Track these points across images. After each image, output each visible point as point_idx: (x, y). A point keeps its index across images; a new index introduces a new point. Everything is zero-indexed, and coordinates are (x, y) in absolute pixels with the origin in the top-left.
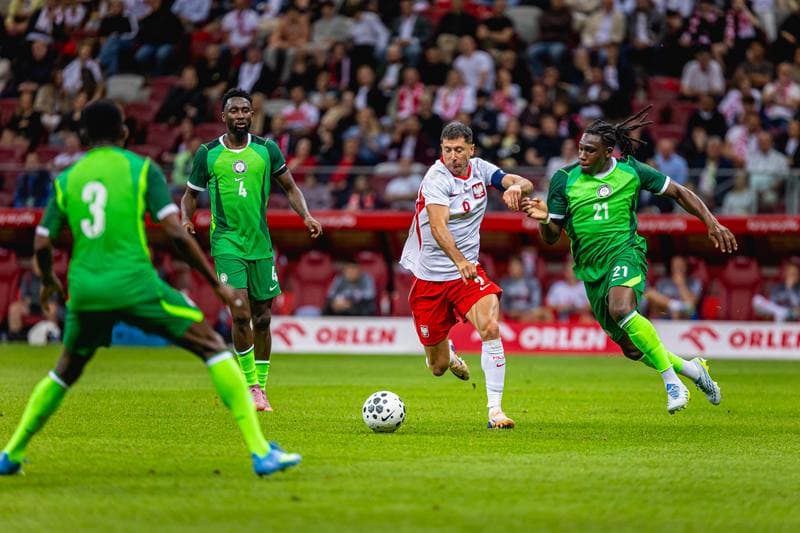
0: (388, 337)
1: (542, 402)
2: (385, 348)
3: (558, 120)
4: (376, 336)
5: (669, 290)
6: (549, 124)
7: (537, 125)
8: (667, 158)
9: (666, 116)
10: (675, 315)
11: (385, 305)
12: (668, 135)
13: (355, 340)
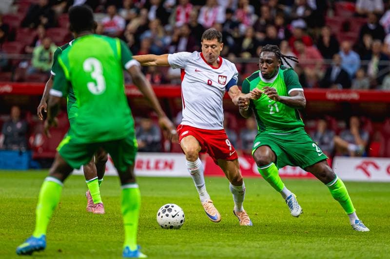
0: (169, 165)
1: (267, 208)
2: (167, 173)
4: (161, 165)
5: (348, 138)
6: (271, 31)
7: (264, 31)
8: (347, 53)
9: (346, 27)
10: (352, 154)
11: (167, 145)
12: (349, 39)
13: (148, 168)
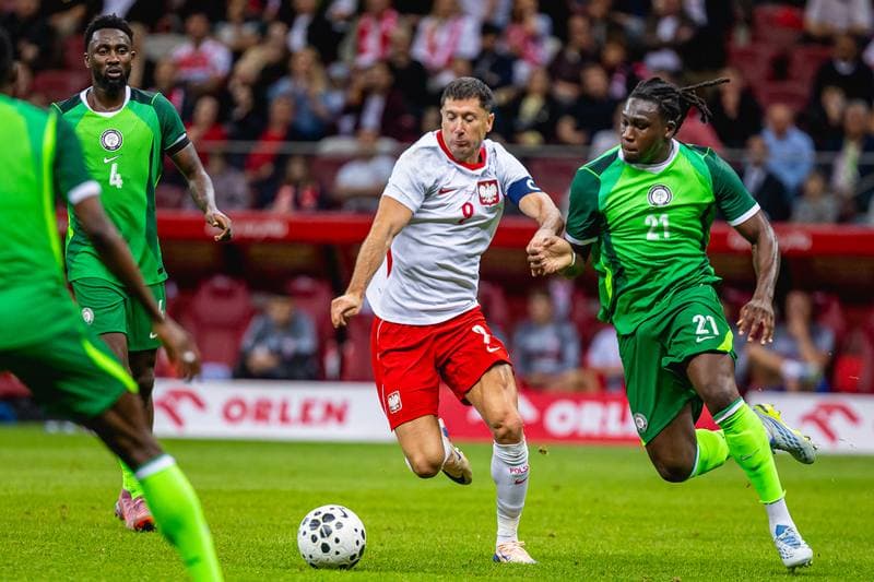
0: (336, 413)
1: (580, 520)
2: (332, 432)
3: (610, 72)
4: (317, 412)
5: (783, 345)
6: (595, 79)
7: (576, 79)
8: (781, 134)
9: (780, 68)
10: (792, 385)
11: (332, 363)
12: (786, 98)
13: (284, 419)
